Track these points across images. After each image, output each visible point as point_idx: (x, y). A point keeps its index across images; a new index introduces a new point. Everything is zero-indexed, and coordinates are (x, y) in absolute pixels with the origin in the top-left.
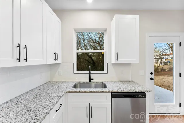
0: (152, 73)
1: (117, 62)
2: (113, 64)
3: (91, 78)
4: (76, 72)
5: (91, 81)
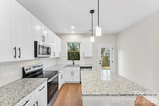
0: (100, 61)
1: (84, 56)
4: (67, 60)
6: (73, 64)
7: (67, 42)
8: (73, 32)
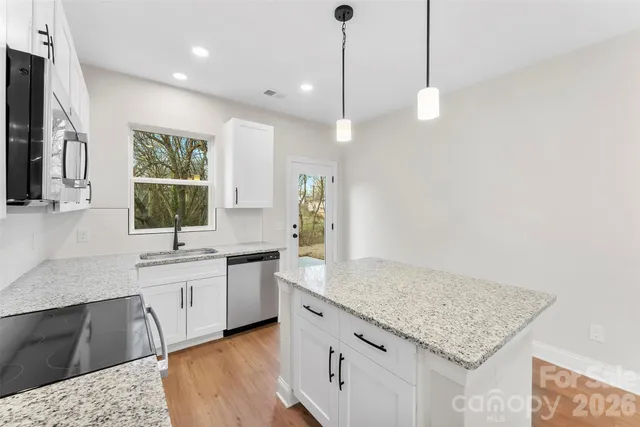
0: (295, 226)
1: (237, 206)
2: (228, 211)
3: (180, 241)
4: (133, 230)
5: (180, 248)
6: (176, 245)
7: (131, 126)
8: (180, 77)
